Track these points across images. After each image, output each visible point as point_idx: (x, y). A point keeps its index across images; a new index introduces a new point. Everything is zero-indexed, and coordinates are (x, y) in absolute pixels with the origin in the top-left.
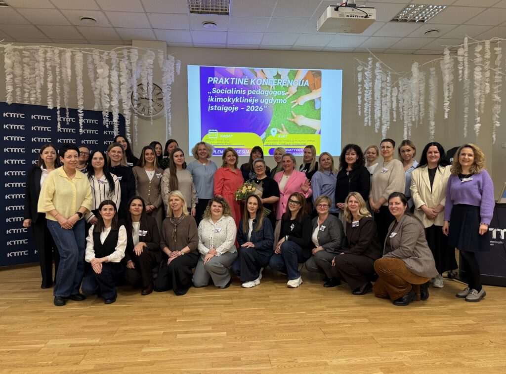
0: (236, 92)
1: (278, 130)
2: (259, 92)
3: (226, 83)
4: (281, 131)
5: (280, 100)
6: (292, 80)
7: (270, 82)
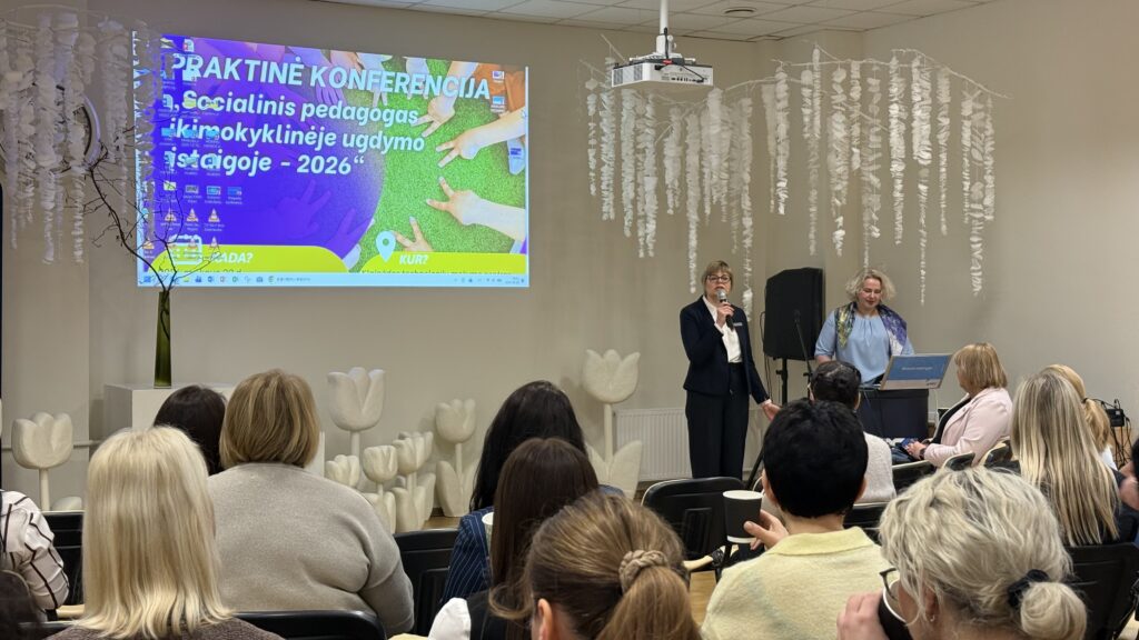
0: (264, 107)
1: (400, 238)
2: (337, 111)
3: (231, 74)
4: (408, 243)
5: (403, 140)
6: (440, 78)
7: (371, 80)
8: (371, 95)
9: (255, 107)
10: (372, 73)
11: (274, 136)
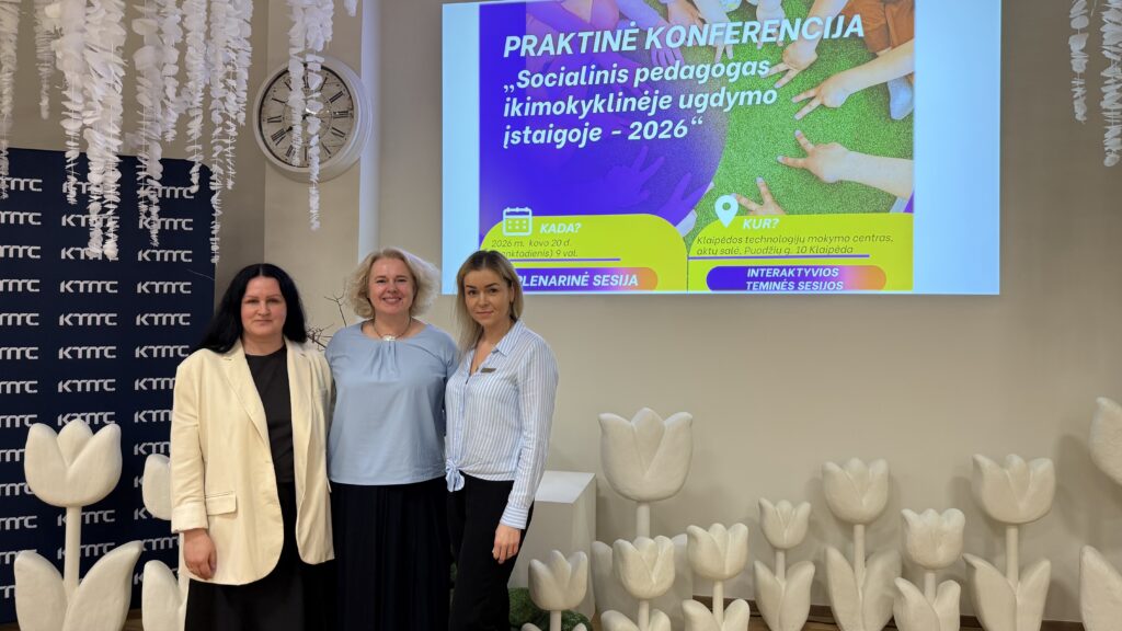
0: (596, 77)
1: (744, 201)
2: (675, 72)
3: (564, 49)
4: (753, 206)
5: (751, 94)
6: (798, 21)
7: (714, 34)
8: (713, 49)
9: (587, 79)
10: (715, 26)
11: (605, 106)
